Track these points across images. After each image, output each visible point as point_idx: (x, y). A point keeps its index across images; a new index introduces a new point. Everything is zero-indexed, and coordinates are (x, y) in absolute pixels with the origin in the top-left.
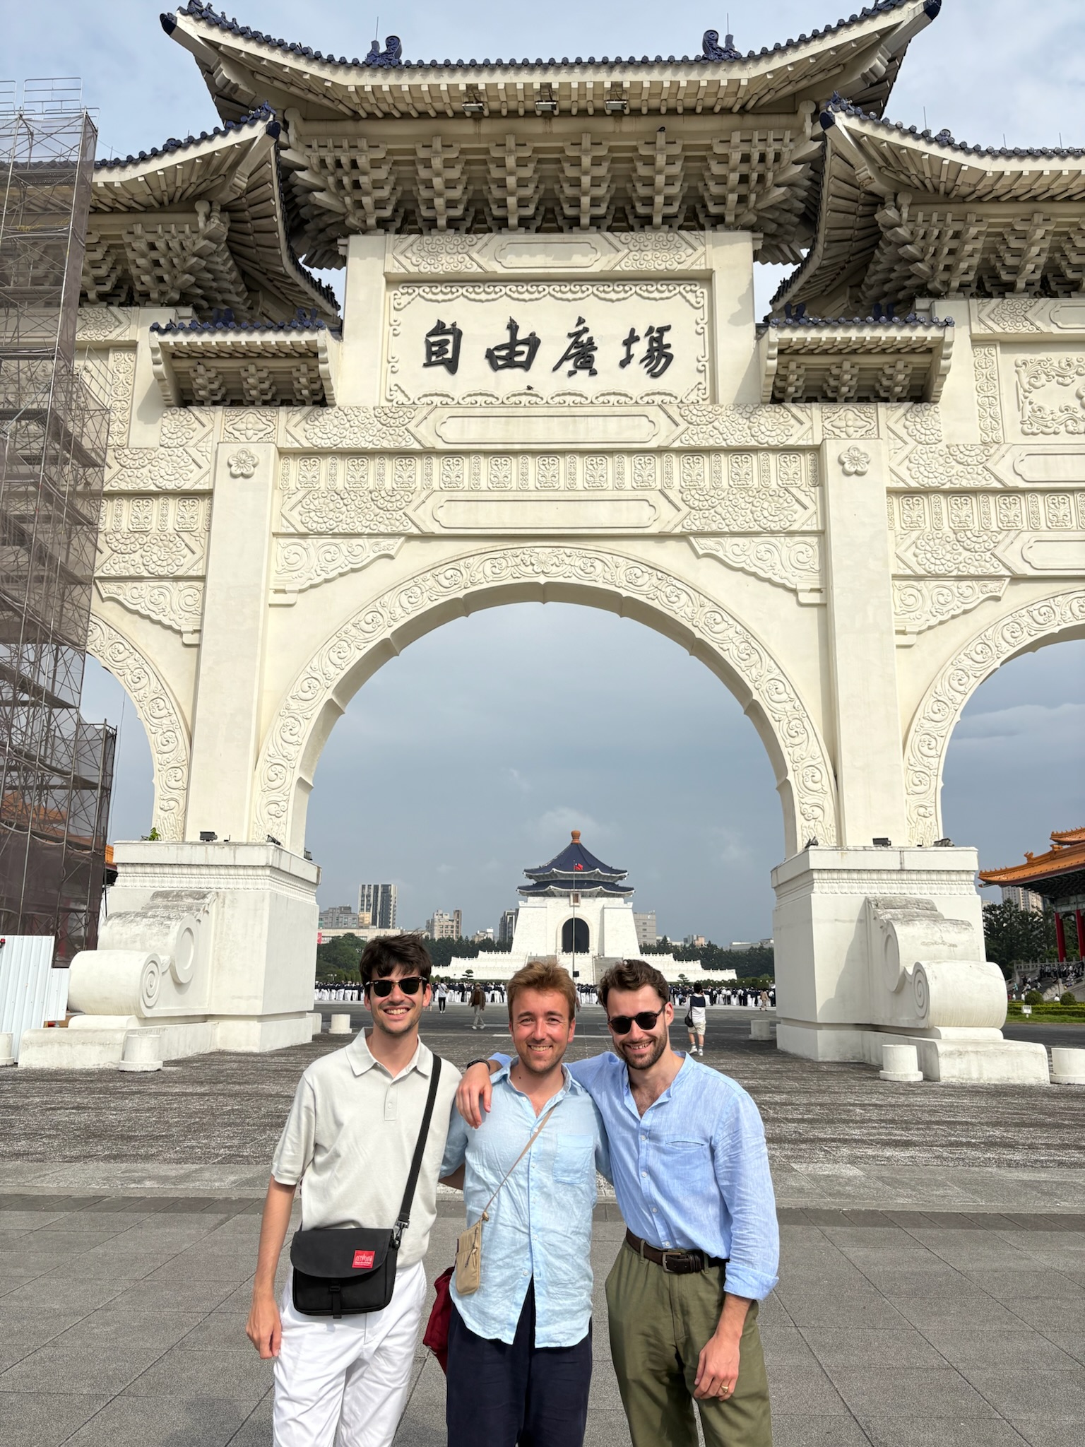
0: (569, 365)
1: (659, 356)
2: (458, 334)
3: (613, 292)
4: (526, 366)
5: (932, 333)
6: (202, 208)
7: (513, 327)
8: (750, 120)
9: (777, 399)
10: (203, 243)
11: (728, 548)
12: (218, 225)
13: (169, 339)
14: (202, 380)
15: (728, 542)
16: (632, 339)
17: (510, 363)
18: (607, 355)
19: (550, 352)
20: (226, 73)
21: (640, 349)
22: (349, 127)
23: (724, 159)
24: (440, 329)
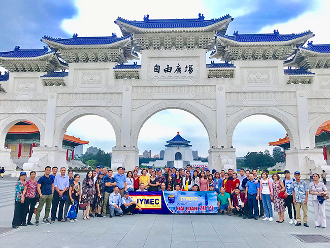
0: (177, 72)
1: (191, 70)
2: (159, 67)
3: (184, 59)
4: (170, 72)
5: (233, 68)
6: (120, 48)
7: (168, 66)
8: (205, 33)
9: (209, 77)
10: (119, 54)
11: (201, 102)
12: (122, 51)
13: (116, 70)
14: (120, 75)
15: (201, 100)
16: (187, 67)
17: (168, 71)
18: (183, 70)
19: (174, 70)
20: (123, 28)
21: (188, 69)
22: (142, 34)
23: (201, 39)
24: (156, 66)
